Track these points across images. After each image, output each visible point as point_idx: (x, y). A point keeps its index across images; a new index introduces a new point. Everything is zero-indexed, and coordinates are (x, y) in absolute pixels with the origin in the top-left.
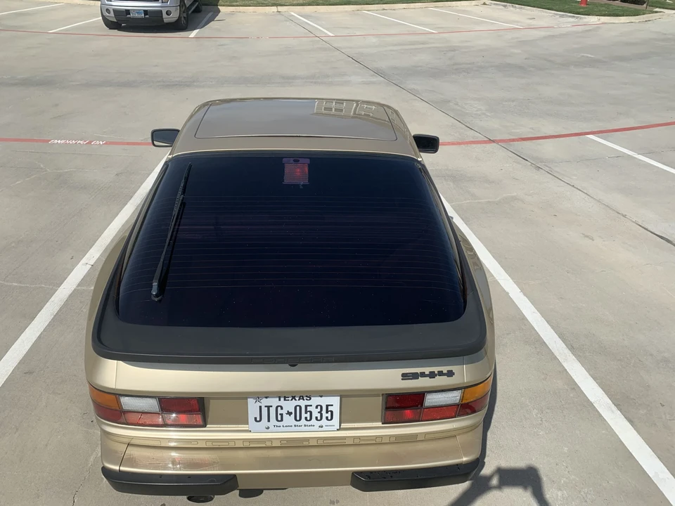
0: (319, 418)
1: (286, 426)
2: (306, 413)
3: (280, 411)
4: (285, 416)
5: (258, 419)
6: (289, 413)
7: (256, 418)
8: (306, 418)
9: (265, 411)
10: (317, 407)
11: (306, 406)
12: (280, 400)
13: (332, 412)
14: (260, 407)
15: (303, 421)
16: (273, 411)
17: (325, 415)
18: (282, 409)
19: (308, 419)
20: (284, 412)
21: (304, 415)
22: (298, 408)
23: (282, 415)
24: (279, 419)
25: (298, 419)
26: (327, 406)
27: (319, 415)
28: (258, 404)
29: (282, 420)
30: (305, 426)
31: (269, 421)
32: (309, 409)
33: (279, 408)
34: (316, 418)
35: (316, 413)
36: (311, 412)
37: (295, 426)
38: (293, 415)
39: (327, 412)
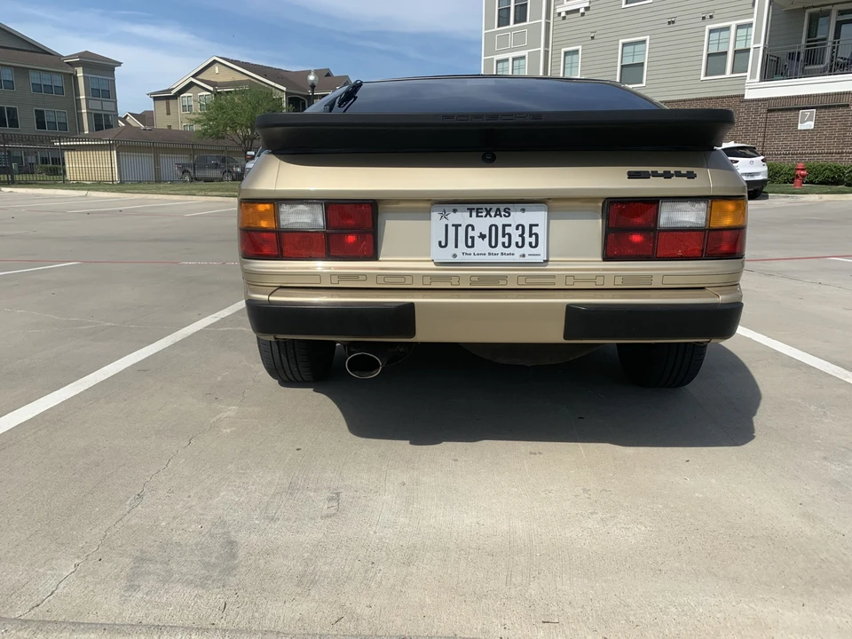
0: (520, 245)
1: (478, 254)
2: (504, 236)
3: (471, 233)
4: (477, 240)
5: (443, 244)
6: (482, 236)
7: (440, 243)
8: (503, 244)
9: (452, 230)
10: (517, 229)
11: (504, 226)
12: (471, 216)
13: (537, 235)
14: (447, 226)
15: (500, 249)
16: (461, 231)
17: (528, 240)
18: (473, 229)
19: (507, 245)
20: (476, 234)
21: (501, 239)
22: (493, 228)
23: (473, 238)
24: (470, 244)
25: (493, 244)
26: (531, 226)
27: (520, 240)
28: (444, 221)
29: (473, 246)
30: (502, 254)
31: (456, 247)
32: (508, 230)
33: (470, 228)
34: (517, 243)
35: (516, 238)
36: (510, 235)
37: (489, 254)
38: (487, 239)
39: (531, 236)
